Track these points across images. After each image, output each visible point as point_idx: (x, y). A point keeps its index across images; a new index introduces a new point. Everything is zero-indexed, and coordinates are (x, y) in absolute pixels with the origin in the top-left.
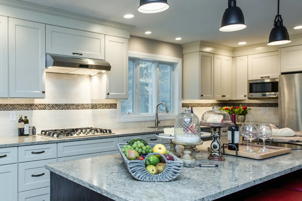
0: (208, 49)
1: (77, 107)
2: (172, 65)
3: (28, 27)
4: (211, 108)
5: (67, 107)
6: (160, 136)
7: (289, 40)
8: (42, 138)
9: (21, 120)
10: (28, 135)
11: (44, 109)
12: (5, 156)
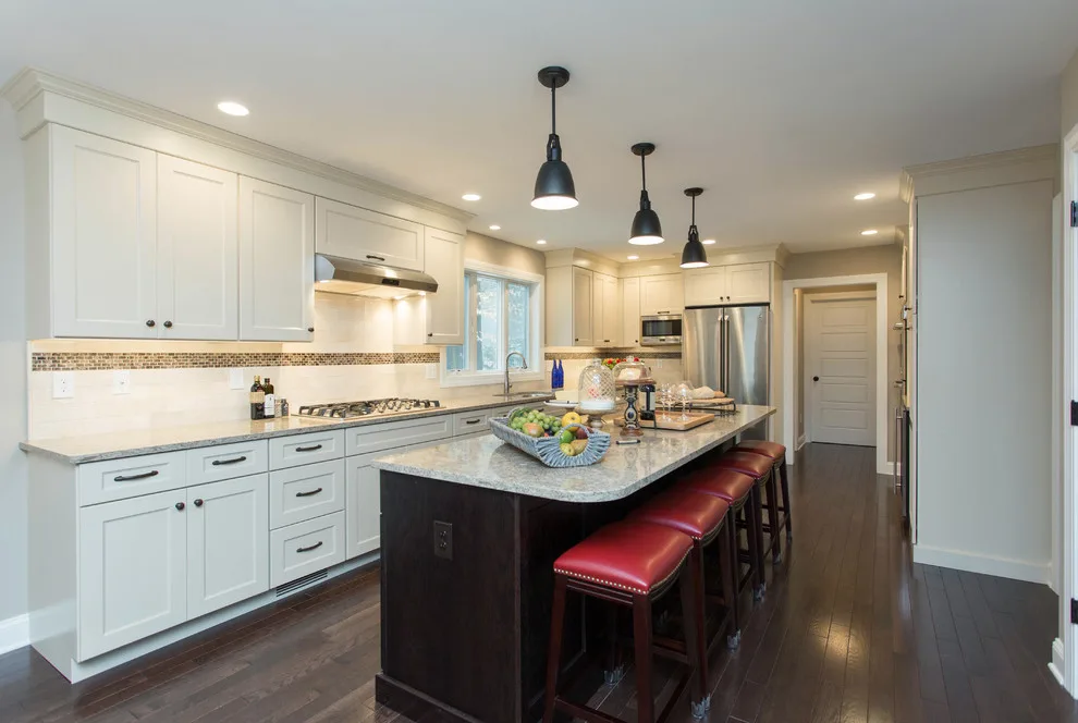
0: (583, 263)
1: (369, 359)
2: (529, 286)
3: (288, 200)
4: (588, 362)
5: (349, 359)
6: (552, 404)
7: (705, 261)
8: (301, 421)
9: (256, 387)
10: (273, 417)
11: (303, 363)
12: (243, 459)
